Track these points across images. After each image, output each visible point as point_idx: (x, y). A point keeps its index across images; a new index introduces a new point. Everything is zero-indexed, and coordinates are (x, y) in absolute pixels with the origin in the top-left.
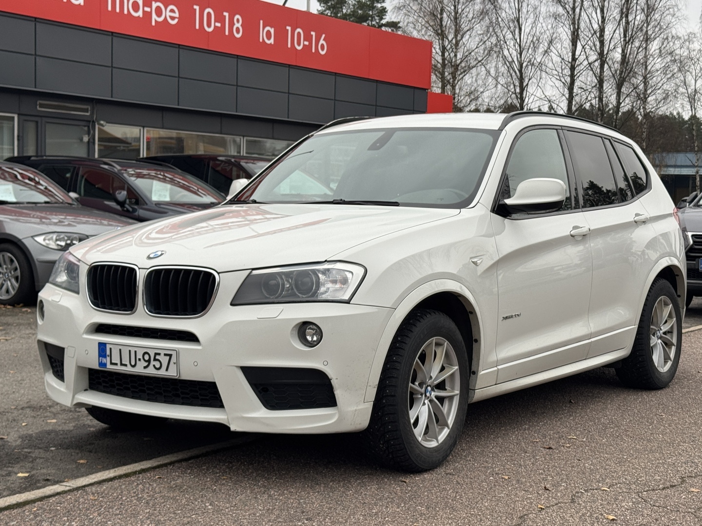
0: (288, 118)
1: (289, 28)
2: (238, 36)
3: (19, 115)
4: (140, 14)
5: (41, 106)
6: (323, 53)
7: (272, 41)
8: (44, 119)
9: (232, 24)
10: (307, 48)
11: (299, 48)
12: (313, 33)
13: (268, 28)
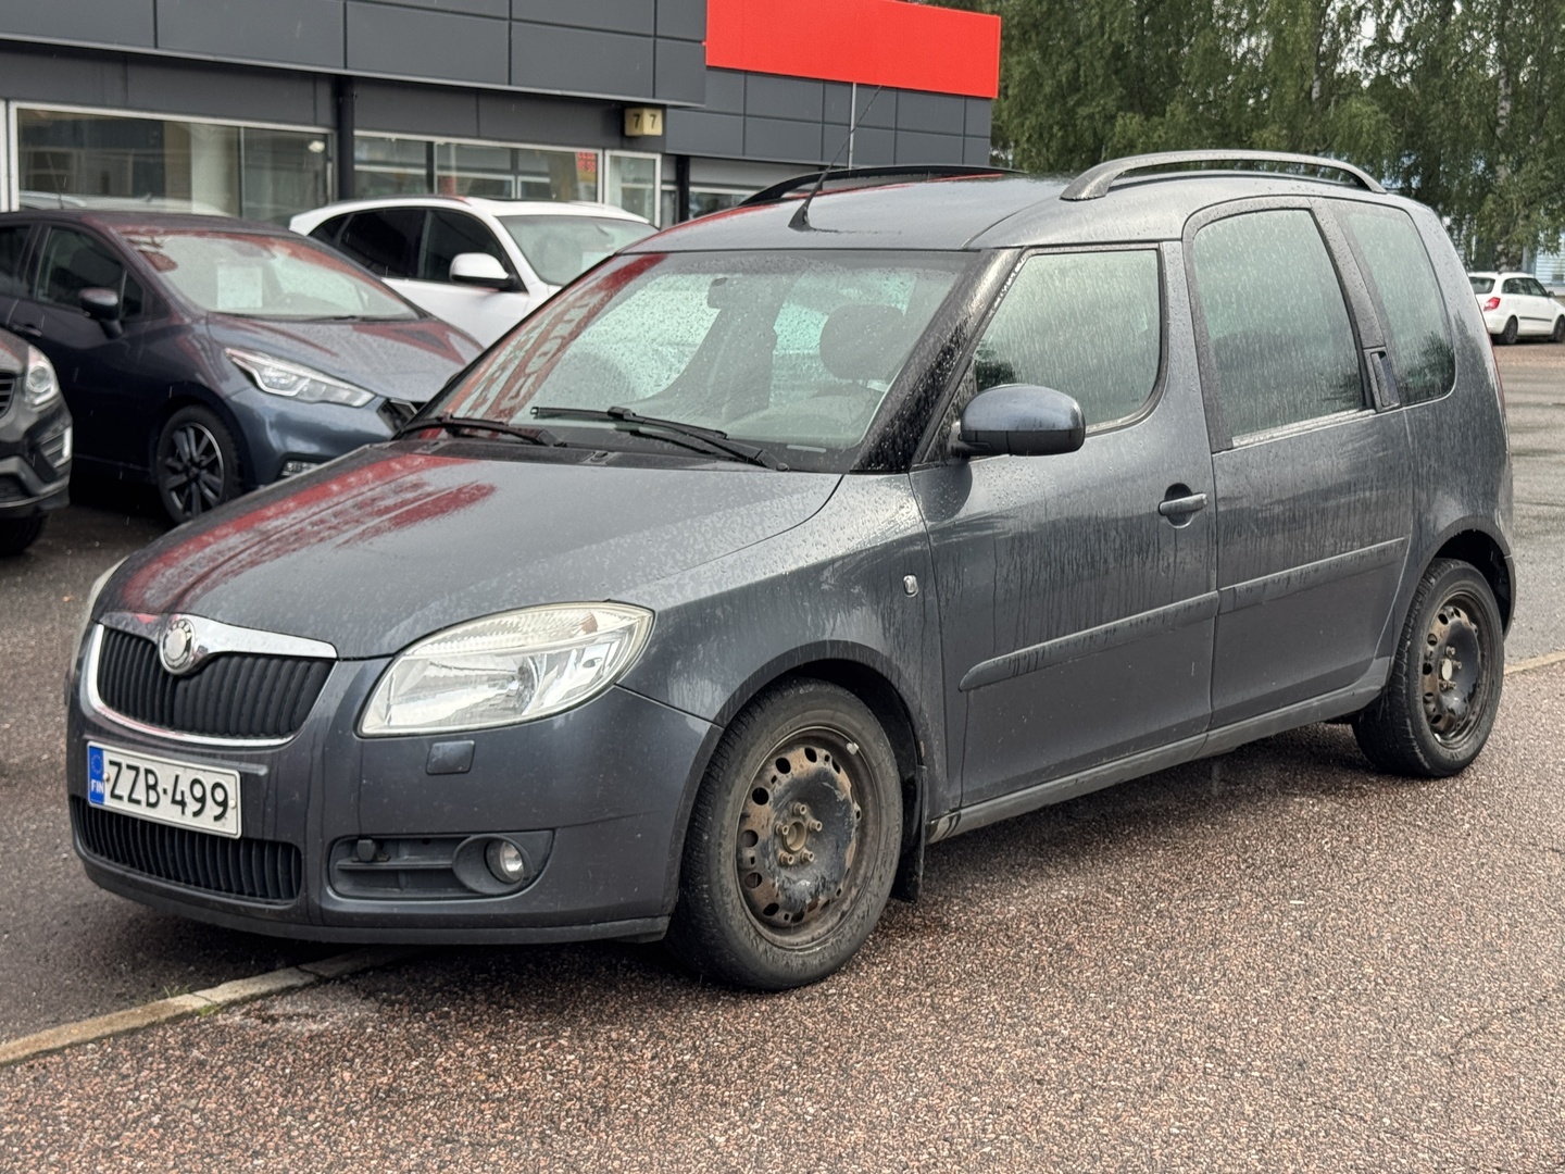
0: (156, 47)
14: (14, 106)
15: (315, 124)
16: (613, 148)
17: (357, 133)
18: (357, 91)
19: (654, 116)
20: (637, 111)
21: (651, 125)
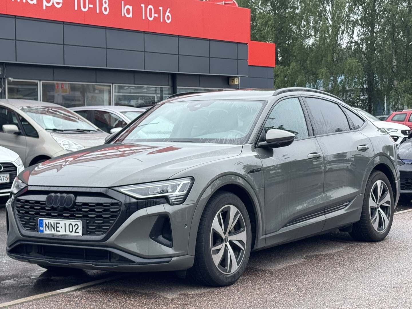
0: (144, 69)
1: (143, 5)
2: (106, 13)
4: (35, 2)
6: (168, 22)
7: (131, 15)
9: (101, 5)
10: (157, 19)
11: (151, 19)
12: (161, 8)
13: (127, 6)
14: (114, 85)
15: (169, 86)
16: (226, 88)
17: (177, 87)
18: (178, 77)
19: (237, 79)
20: (233, 78)
21: (236, 82)
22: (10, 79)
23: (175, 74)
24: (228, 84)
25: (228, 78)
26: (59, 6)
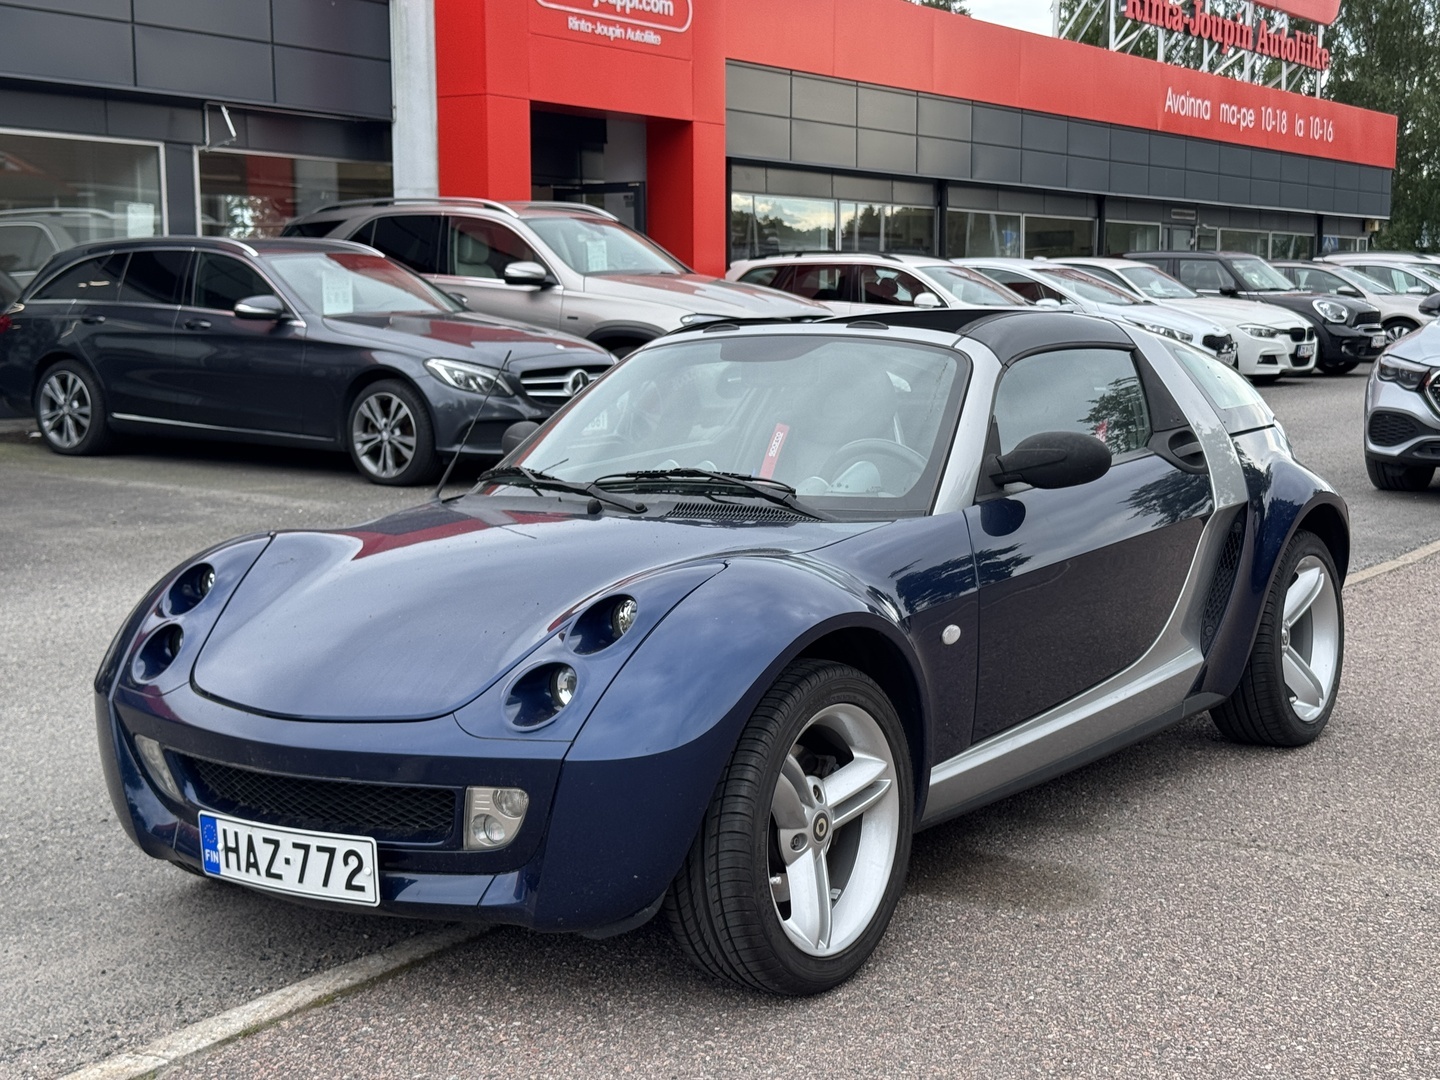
1: (1311, 118)
2: (1284, 132)
3: (1163, 223)
4: (1234, 122)
5: (1175, 214)
6: (1330, 140)
7: (1301, 134)
8: (1174, 226)
9: (1281, 121)
10: (1322, 136)
11: (1317, 137)
12: (1325, 121)
13: (1301, 122)
22: (1204, 225)
23: (1323, 215)
24: (1364, 230)
25: (1364, 221)
26: (1251, 126)
